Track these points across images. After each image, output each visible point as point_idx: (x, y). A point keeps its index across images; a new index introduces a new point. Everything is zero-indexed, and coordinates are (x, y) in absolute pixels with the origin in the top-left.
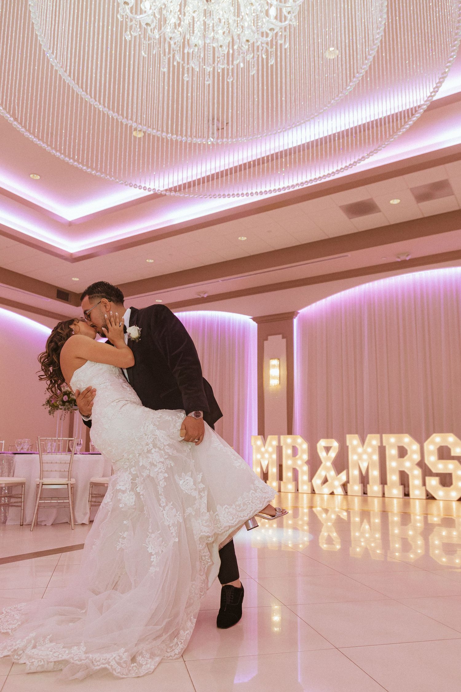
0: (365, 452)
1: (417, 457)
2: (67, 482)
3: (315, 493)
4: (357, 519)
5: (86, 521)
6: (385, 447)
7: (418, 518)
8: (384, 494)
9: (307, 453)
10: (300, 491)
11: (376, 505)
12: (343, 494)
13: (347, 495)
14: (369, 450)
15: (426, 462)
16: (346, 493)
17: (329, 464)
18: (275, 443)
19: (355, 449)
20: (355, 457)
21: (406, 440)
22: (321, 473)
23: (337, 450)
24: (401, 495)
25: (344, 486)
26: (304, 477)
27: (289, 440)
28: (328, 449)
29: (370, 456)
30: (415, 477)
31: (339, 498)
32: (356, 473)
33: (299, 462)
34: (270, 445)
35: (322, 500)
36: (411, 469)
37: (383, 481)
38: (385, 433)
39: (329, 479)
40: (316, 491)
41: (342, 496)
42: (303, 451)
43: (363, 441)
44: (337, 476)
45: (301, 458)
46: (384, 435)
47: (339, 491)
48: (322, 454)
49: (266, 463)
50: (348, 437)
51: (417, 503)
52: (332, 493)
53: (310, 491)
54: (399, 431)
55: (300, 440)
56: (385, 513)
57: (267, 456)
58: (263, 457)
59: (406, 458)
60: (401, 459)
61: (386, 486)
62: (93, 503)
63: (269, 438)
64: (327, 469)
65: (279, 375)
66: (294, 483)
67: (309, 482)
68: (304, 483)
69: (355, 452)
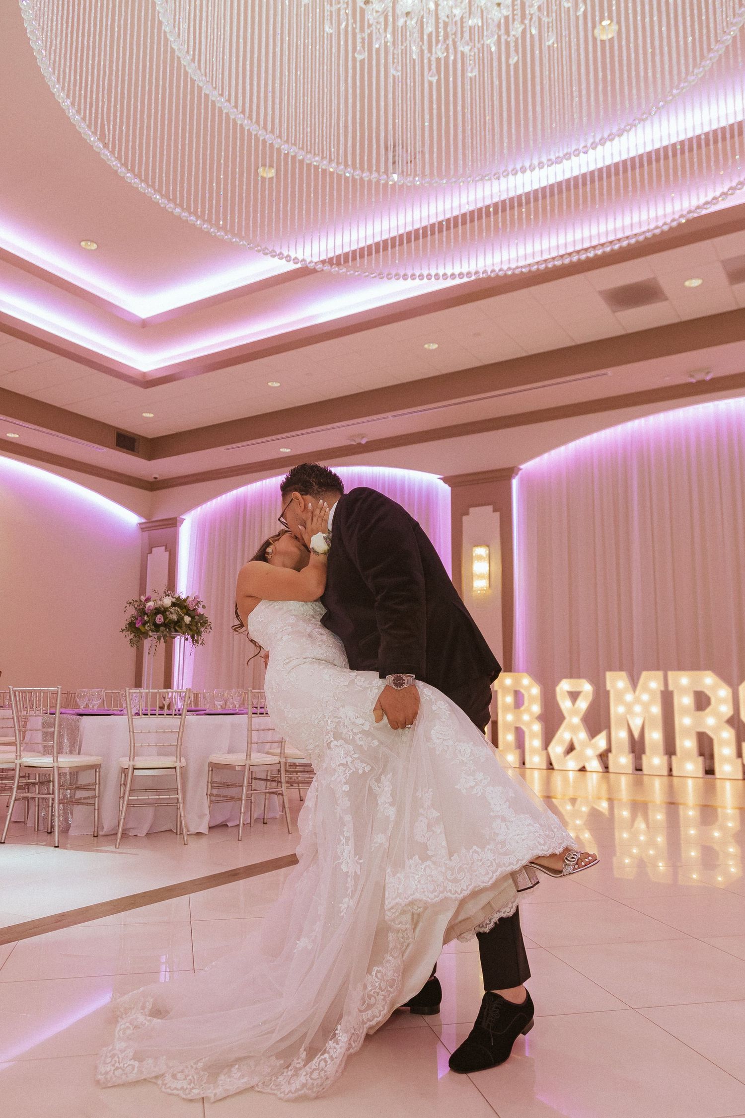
0: (637, 700)
1: (726, 710)
2: (176, 765)
3: (553, 769)
4: (626, 814)
5: (204, 829)
6: (671, 693)
7: (729, 811)
8: (671, 770)
9: (539, 702)
10: (528, 765)
11: (657, 789)
12: (601, 770)
13: (608, 772)
14: (645, 697)
15: (743, 717)
16: (607, 768)
17: (576, 720)
19: (620, 694)
20: (621, 710)
21: (708, 680)
22: (564, 735)
23: (590, 698)
24: (700, 773)
25: (604, 757)
26: (534, 742)
27: (508, 680)
28: (574, 696)
29: (646, 706)
30: (723, 743)
31: (594, 778)
32: (623, 735)
33: (526, 717)
35: (566, 780)
36: (717, 729)
37: (670, 750)
38: (671, 670)
39: (576, 745)
40: (556, 766)
41: (601, 774)
42: (533, 699)
43: (634, 682)
44: (590, 740)
45: (528, 711)
46: (670, 673)
47: (594, 765)
48: (565, 704)
50: (609, 675)
51: (728, 785)
52: (583, 769)
53: (544, 766)
54: (695, 666)
55: (526, 680)
56: (672, 805)
59: (708, 710)
60: (700, 713)
61: (673, 757)
62: (213, 798)
64: (573, 729)
65: (488, 572)
66: (518, 752)
67: (543, 750)
68: (534, 751)
69: (620, 700)
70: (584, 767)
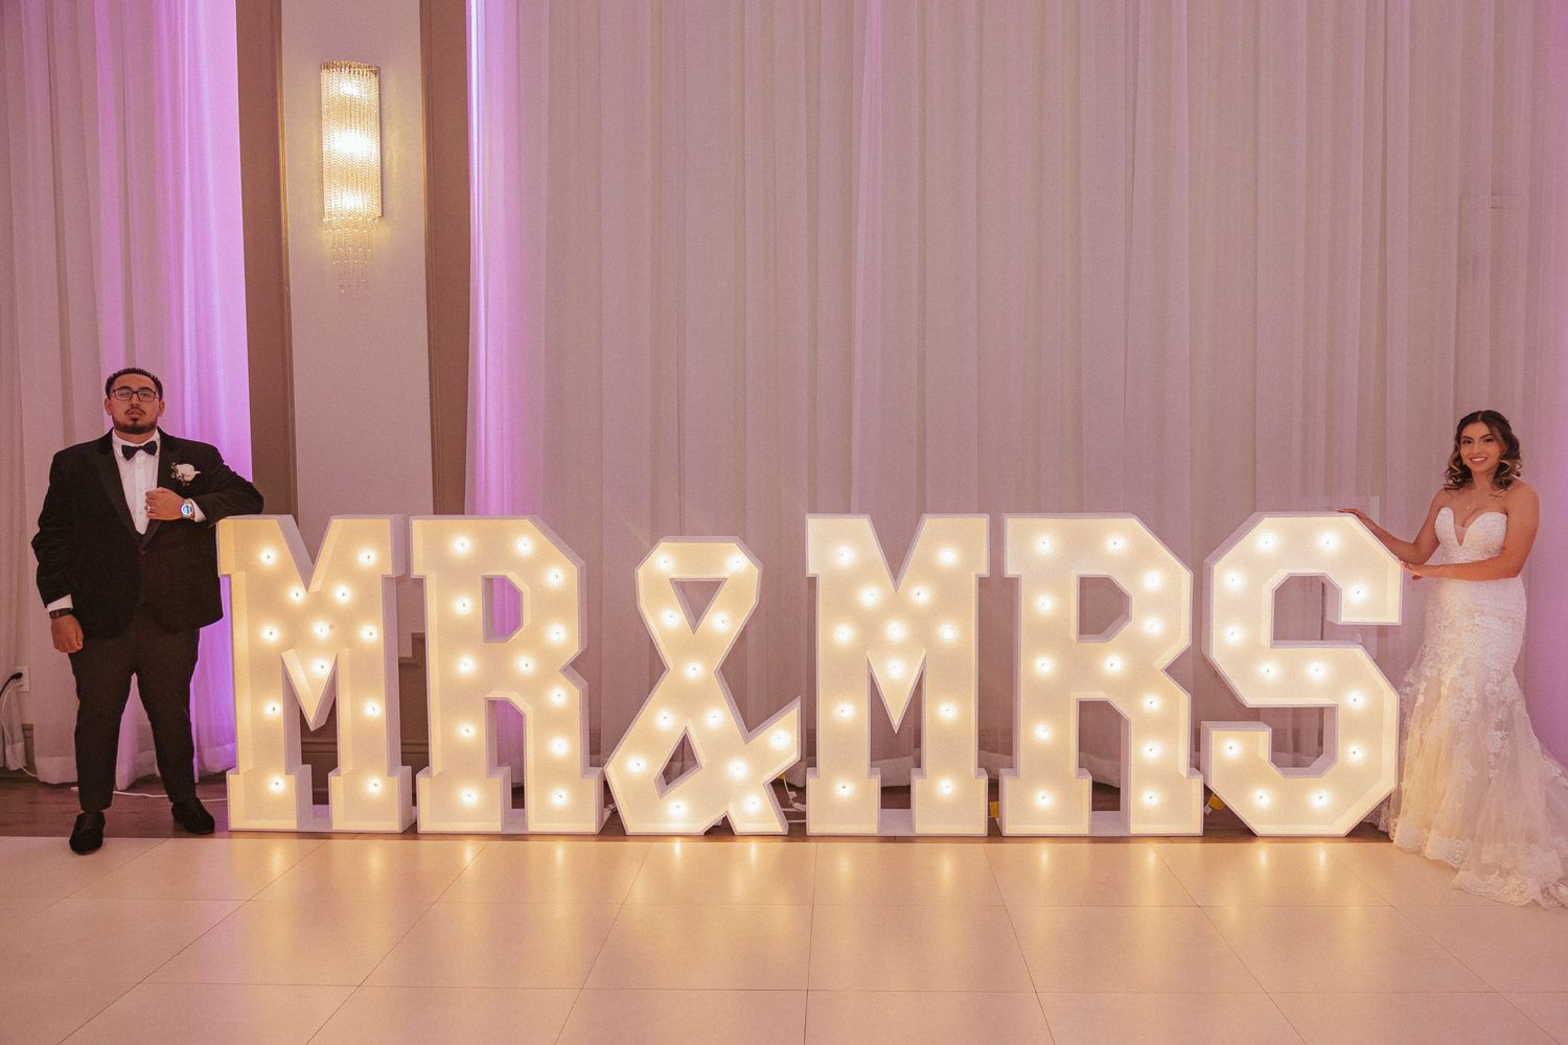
0: (897, 605)
1: (1169, 633)
3: (621, 834)
6: (1012, 584)
9: (572, 615)
10: (531, 820)
12: (779, 831)
13: (801, 836)
14: (925, 596)
15: (1218, 657)
17: (694, 670)
18: (370, 557)
19: (846, 588)
20: (848, 634)
21: (1121, 543)
22: (661, 720)
23: (751, 602)
24: (1079, 822)
25: (788, 790)
26: (554, 744)
27: (461, 540)
28: (697, 595)
29: (923, 625)
33: (526, 667)
34: (347, 571)
39: (698, 750)
40: (631, 826)
41: (781, 843)
42: (551, 605)
43: (896, 551)
44: (745, 737)
45: (536, 643)
46: (1013, 524)
47: (756, 811)
48: (665, 620)
49: (321, 668)
50: (815, 526)
52: (722, 830)
53: (589, 824)
55: (525, 541)
57: (321, 629)
58: (296, 634)
63: (338, 527)
64: (690, 701)
65: (375, 164)
66: (497, 772)
67: (584, 774)
68: (556, 772)
69: (847, 609)
70: (725, 820)
